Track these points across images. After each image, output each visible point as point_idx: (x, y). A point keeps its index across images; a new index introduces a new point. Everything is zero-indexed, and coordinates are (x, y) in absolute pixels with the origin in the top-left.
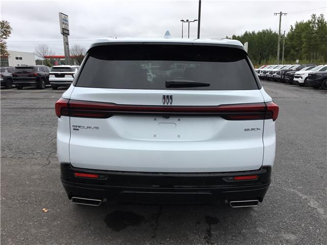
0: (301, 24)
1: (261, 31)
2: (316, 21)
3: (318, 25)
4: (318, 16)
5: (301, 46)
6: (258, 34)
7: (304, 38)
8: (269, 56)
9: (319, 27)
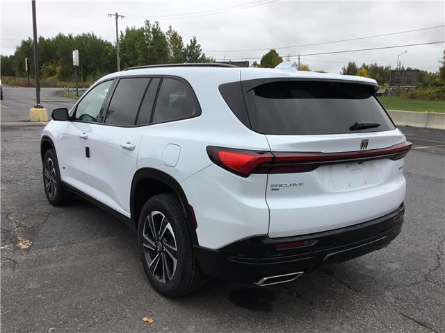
0: (133, 30)
1: (81, 35)
2: (151, 30)
3: (154, 35)
4: (152, 23)
5: (137, 59)
6: (76, 38)
7: (139, 49)
8: (95, 70)
9: (155, 37)
